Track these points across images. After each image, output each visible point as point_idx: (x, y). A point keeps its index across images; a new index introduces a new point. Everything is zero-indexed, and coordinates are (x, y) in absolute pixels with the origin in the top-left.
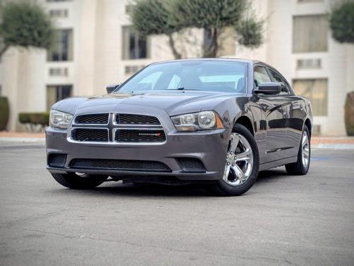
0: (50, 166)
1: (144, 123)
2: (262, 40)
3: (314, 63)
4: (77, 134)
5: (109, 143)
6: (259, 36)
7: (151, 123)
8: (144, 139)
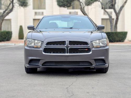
0: (29, 65)
1: (81, 45)
2: (28, 4)
3: (41, 13)
4: (46, 50)
5: (66, 54)
6: (27, 3)
7: (84, 45)
8: (81, 52)
